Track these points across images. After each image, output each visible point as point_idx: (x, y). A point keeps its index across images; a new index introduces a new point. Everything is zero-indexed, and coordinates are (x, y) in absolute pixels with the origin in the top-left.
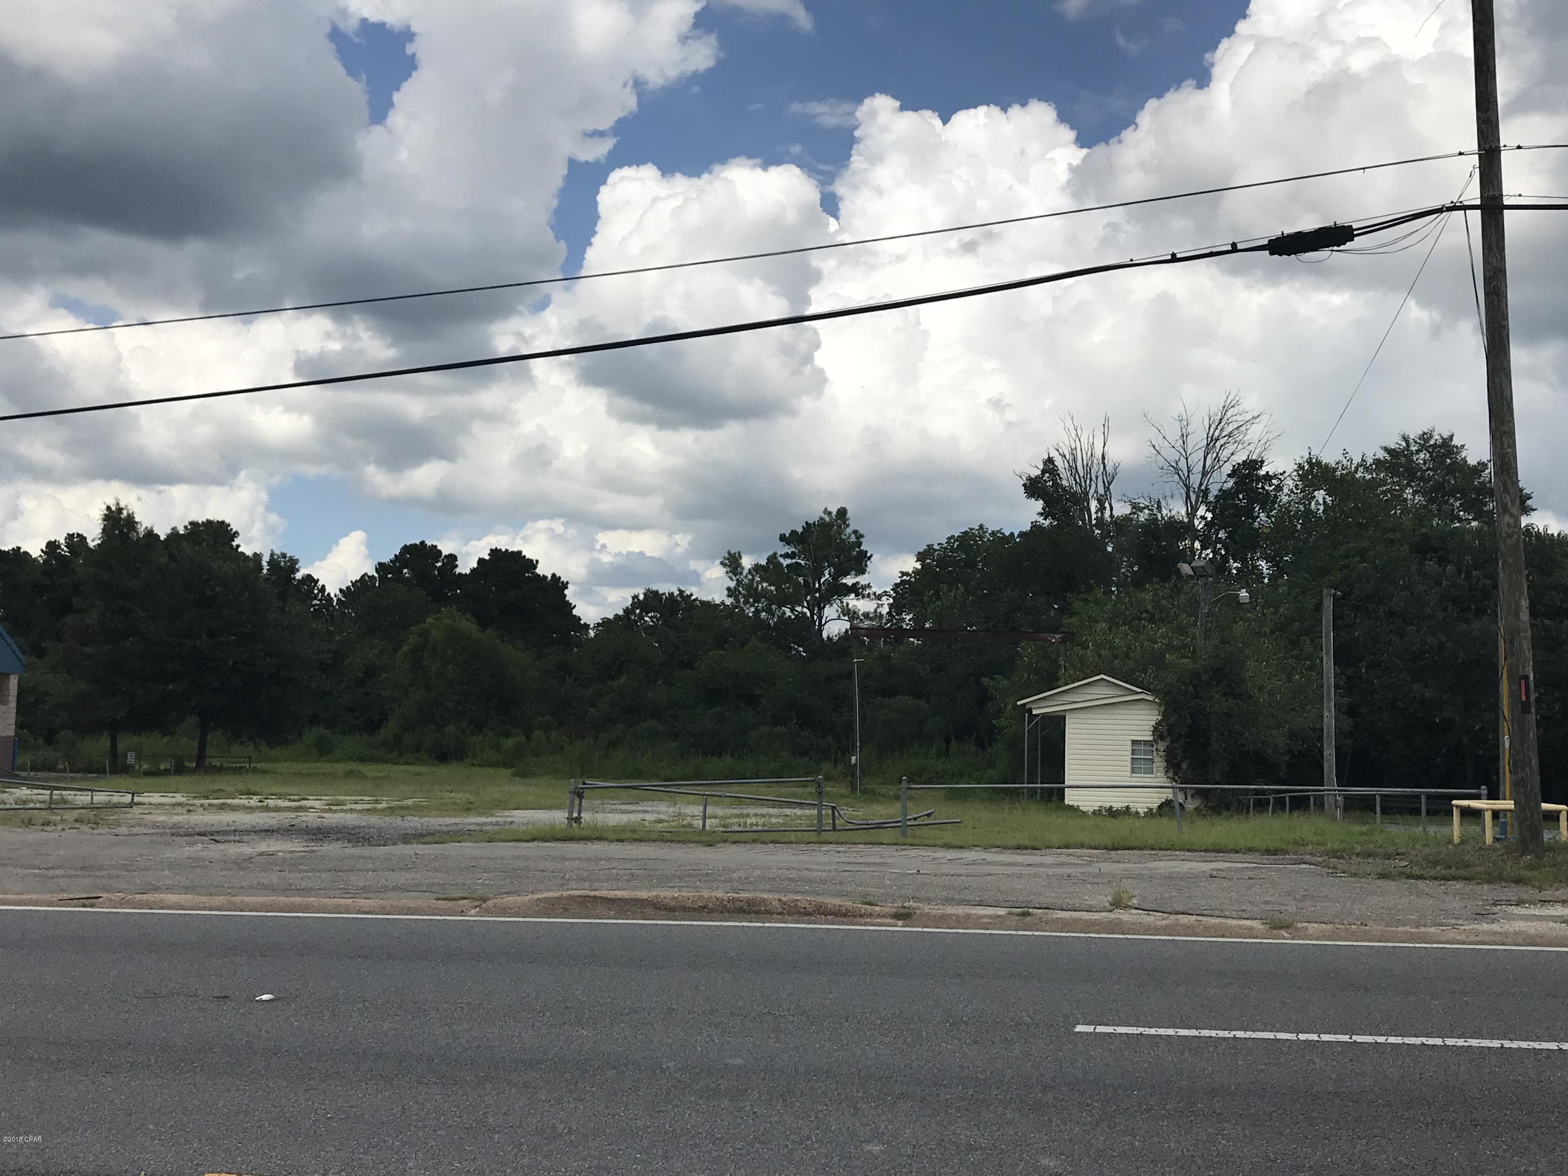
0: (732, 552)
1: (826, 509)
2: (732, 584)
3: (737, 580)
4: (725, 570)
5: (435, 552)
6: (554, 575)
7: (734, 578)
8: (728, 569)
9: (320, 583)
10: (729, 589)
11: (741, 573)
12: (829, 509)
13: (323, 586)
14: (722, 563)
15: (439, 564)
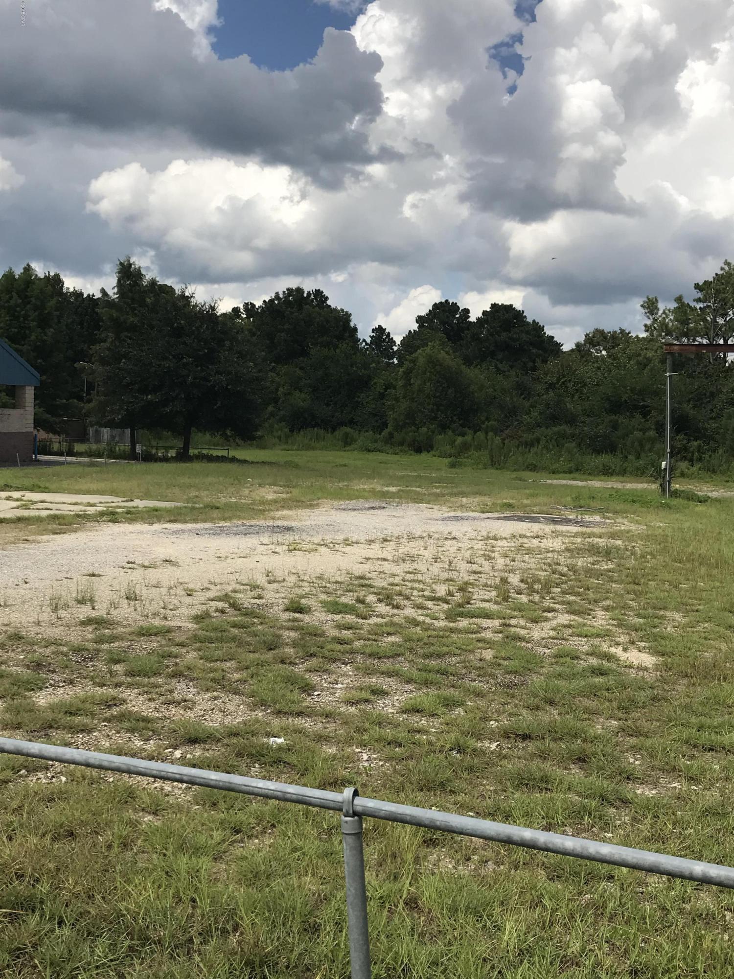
0: (650, 297)
1: (726, 260)
2: (649, 322)
3: (654, 319)
4: (644, 311)
5: (455, 306)
6: (534, 321)
7: (651, 317)
8: (646, 311)
9: (387, 331)
10: (646, 326)
11: (657, 314)
12: (729, 261)
13: (389, 333)
14: (642, 306)
15: (457, 316)
